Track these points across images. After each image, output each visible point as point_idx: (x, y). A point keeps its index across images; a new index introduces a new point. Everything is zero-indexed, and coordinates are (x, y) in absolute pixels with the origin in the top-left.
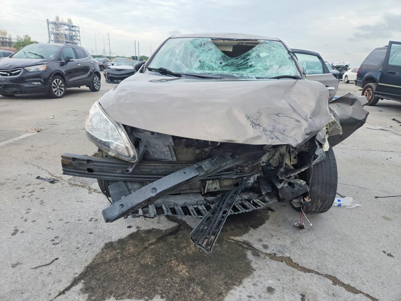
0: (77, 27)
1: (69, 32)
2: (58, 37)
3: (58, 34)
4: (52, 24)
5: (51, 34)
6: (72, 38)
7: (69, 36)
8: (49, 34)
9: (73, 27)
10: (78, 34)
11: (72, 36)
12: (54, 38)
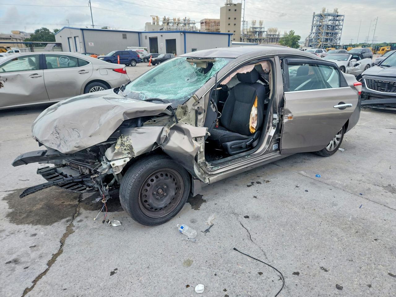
0: (342, 16)
1: (332, 22)
2: (320, 29)
3: (320, 26)
4: (317, 17)
5: (314, 26)
6: (333, 27)
7: (332, 26)
8: (313, 27)
9: (338, 16)
10: (341, 24)
11: (334, 26)
12: (315, 31)
